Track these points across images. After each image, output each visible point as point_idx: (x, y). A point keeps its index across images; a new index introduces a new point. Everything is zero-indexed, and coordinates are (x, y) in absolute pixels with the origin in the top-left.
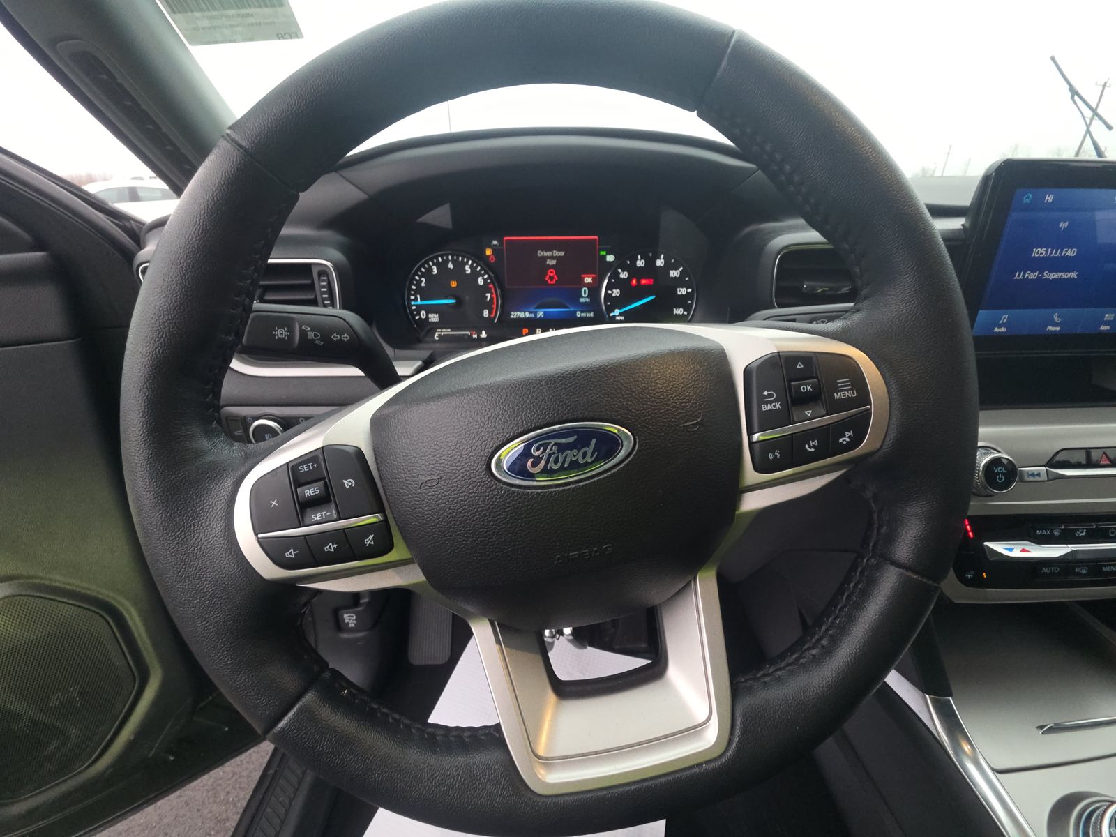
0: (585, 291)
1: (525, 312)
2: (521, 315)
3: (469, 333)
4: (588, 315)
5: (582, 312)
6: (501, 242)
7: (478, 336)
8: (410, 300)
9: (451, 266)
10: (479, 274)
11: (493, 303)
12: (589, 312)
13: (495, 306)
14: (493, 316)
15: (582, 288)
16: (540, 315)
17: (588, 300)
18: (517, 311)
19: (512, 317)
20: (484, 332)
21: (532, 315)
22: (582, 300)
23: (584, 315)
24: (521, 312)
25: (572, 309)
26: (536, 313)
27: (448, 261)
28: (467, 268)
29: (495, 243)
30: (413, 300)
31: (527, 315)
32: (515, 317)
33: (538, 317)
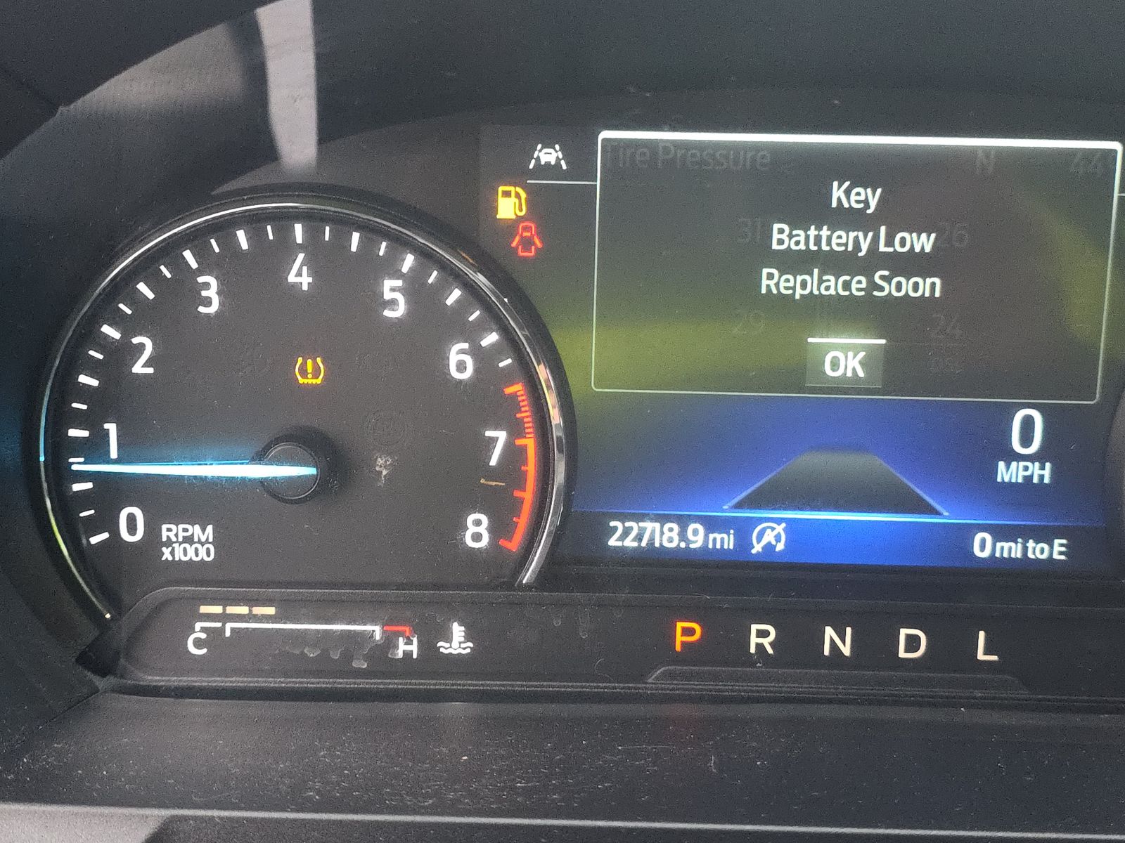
0: (1028, 423)
1: (683, 522)
2: (666, 536)
3: (377, 631)
4: (1037, 551)
5: (1001, 534)
6: (580, 160)
7: (428, 647)
8: (61, 448)
9: (300, 276)
10: (456, 327)
11: (520, 482)
12: (1045, 536)
13: (528, 495)
14: (514, 544)
15: (1010, 411)
16: (769, 537)
17: (1043, 473)
18: (639, 518)
19: (613, 542)
20: (458, 631)
21: (725, 541)
22: (1008, 473)
23: (1012, 550)
24: (663, 519)
25: (946, 518)
26: (743, 530)
27: (285, 248)
28: (390, 288)
29: (548, 155)
30: (79, 447)
31: (697, 537)
32: (629, 543)
33: (757, 548)
